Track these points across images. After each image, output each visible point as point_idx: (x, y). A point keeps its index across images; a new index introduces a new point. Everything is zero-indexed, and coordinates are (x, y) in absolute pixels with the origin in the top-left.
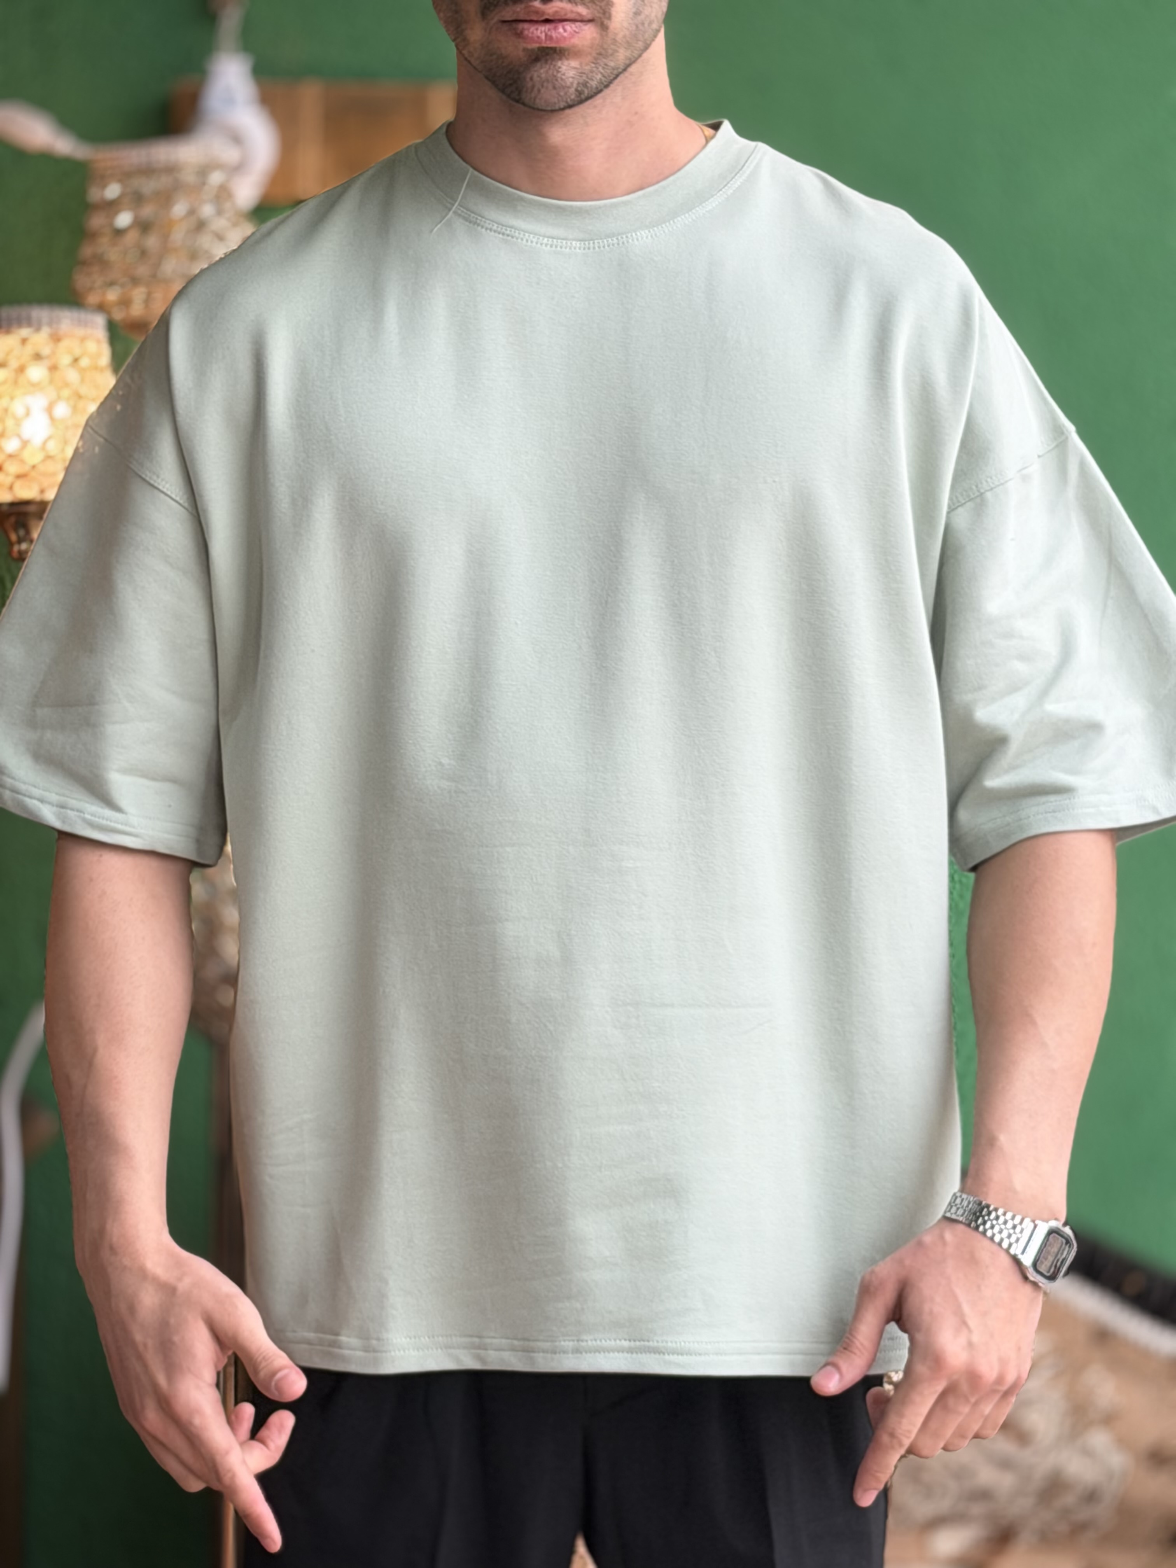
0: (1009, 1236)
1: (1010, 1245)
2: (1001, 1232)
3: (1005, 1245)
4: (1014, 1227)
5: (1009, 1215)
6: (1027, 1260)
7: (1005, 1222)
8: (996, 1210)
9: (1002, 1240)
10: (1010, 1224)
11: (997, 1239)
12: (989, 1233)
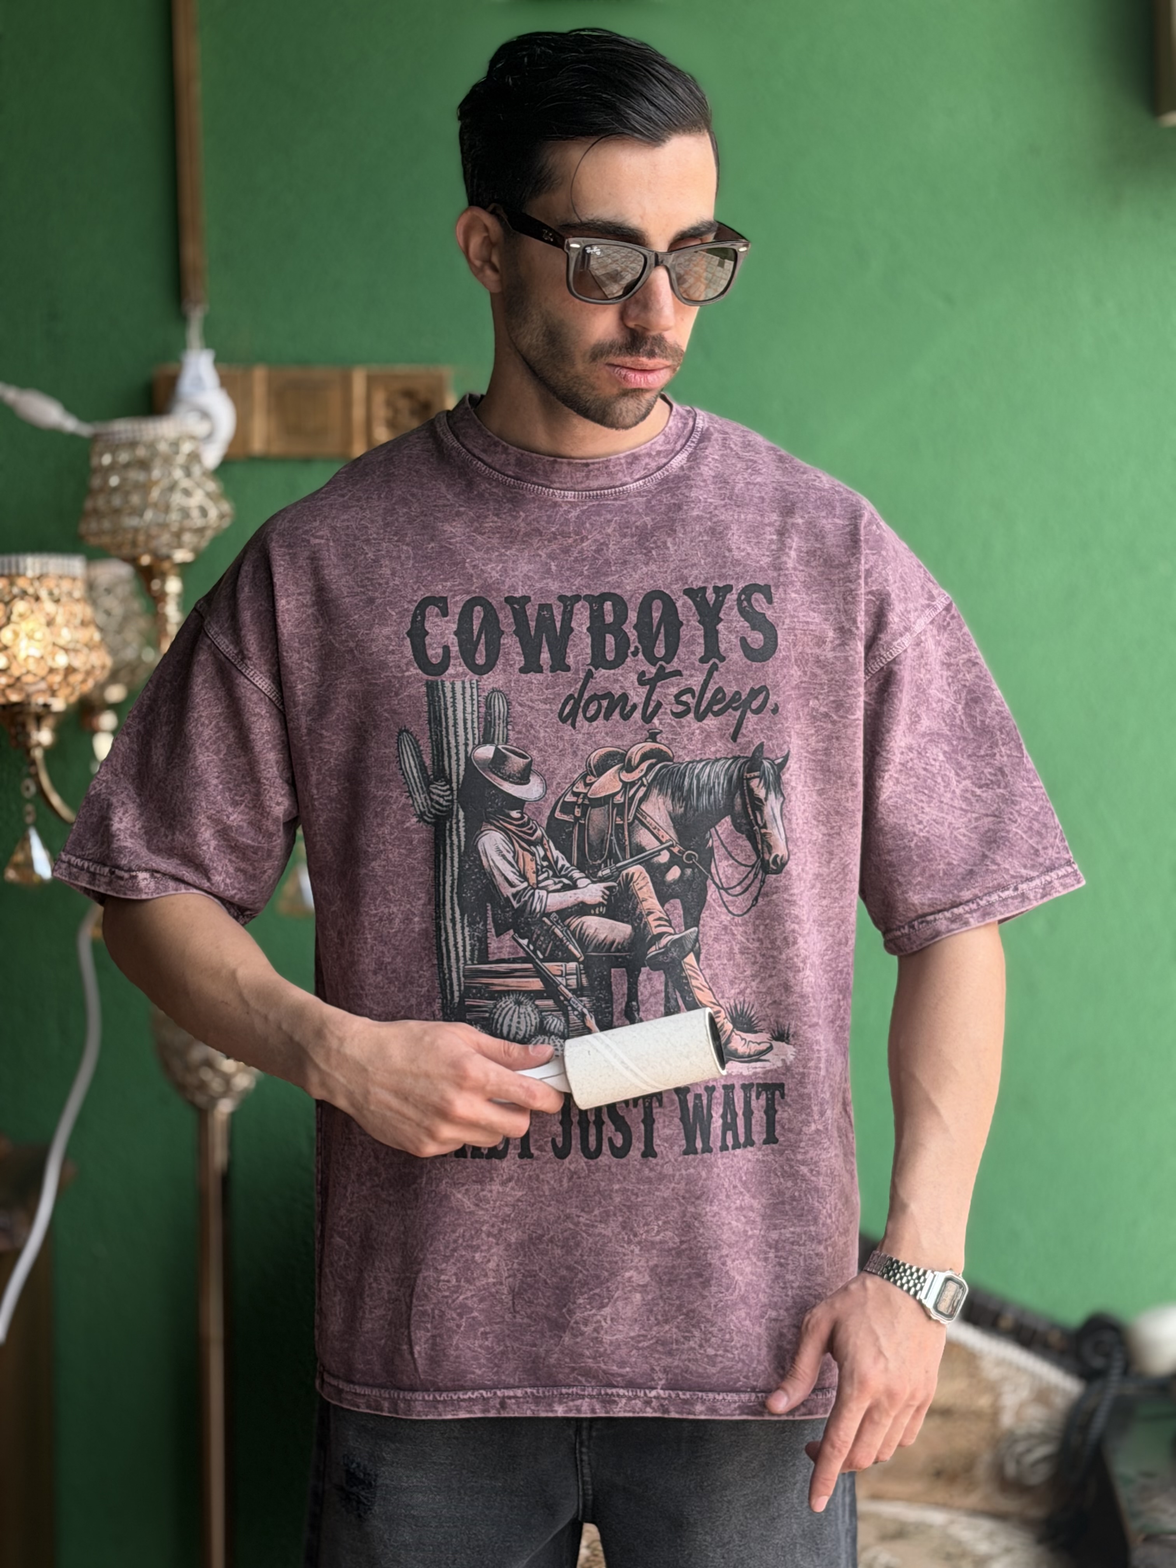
0: (915, 1285)
1: (916, 1293)
2: (908, 1282)
3: (912, 1291)
4: (919, 1278)
5: (914, 1269)
6: (929, 1303)
7: (912, 1274)
8: (904, 1265)
9: (909, 1289)
10: (915, 1276)
11: (905, 1287)
12: (899, 1283)
